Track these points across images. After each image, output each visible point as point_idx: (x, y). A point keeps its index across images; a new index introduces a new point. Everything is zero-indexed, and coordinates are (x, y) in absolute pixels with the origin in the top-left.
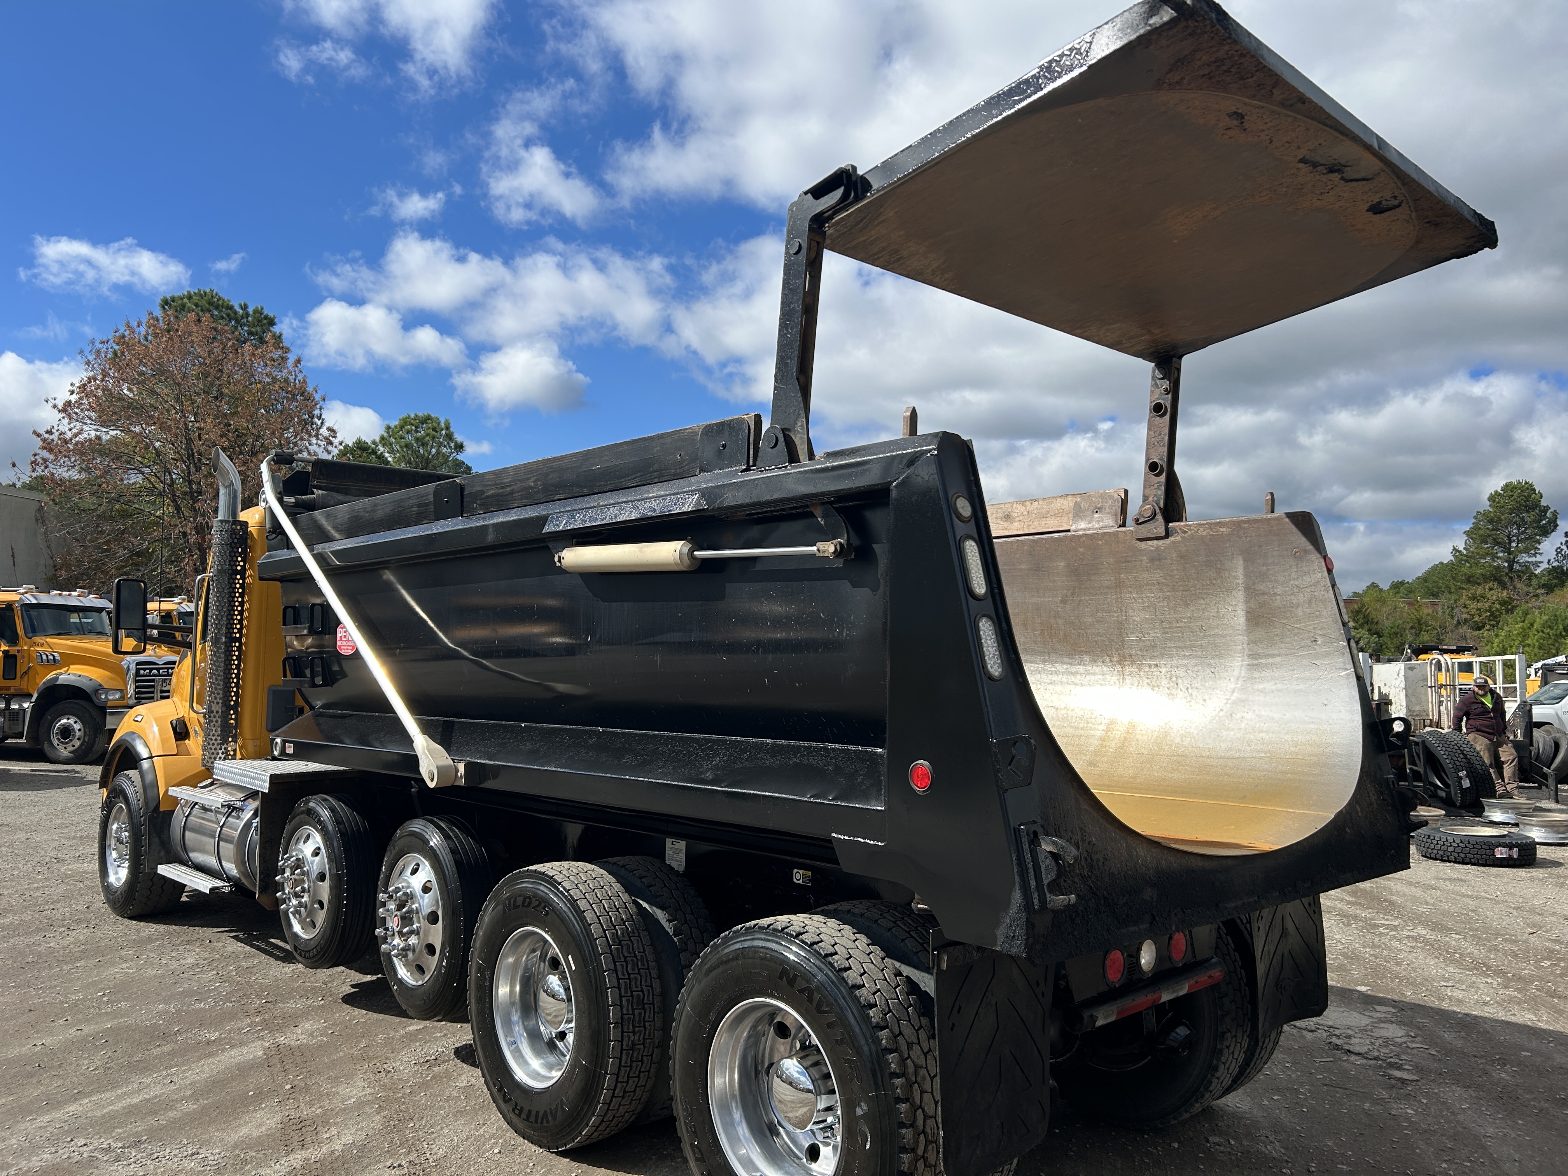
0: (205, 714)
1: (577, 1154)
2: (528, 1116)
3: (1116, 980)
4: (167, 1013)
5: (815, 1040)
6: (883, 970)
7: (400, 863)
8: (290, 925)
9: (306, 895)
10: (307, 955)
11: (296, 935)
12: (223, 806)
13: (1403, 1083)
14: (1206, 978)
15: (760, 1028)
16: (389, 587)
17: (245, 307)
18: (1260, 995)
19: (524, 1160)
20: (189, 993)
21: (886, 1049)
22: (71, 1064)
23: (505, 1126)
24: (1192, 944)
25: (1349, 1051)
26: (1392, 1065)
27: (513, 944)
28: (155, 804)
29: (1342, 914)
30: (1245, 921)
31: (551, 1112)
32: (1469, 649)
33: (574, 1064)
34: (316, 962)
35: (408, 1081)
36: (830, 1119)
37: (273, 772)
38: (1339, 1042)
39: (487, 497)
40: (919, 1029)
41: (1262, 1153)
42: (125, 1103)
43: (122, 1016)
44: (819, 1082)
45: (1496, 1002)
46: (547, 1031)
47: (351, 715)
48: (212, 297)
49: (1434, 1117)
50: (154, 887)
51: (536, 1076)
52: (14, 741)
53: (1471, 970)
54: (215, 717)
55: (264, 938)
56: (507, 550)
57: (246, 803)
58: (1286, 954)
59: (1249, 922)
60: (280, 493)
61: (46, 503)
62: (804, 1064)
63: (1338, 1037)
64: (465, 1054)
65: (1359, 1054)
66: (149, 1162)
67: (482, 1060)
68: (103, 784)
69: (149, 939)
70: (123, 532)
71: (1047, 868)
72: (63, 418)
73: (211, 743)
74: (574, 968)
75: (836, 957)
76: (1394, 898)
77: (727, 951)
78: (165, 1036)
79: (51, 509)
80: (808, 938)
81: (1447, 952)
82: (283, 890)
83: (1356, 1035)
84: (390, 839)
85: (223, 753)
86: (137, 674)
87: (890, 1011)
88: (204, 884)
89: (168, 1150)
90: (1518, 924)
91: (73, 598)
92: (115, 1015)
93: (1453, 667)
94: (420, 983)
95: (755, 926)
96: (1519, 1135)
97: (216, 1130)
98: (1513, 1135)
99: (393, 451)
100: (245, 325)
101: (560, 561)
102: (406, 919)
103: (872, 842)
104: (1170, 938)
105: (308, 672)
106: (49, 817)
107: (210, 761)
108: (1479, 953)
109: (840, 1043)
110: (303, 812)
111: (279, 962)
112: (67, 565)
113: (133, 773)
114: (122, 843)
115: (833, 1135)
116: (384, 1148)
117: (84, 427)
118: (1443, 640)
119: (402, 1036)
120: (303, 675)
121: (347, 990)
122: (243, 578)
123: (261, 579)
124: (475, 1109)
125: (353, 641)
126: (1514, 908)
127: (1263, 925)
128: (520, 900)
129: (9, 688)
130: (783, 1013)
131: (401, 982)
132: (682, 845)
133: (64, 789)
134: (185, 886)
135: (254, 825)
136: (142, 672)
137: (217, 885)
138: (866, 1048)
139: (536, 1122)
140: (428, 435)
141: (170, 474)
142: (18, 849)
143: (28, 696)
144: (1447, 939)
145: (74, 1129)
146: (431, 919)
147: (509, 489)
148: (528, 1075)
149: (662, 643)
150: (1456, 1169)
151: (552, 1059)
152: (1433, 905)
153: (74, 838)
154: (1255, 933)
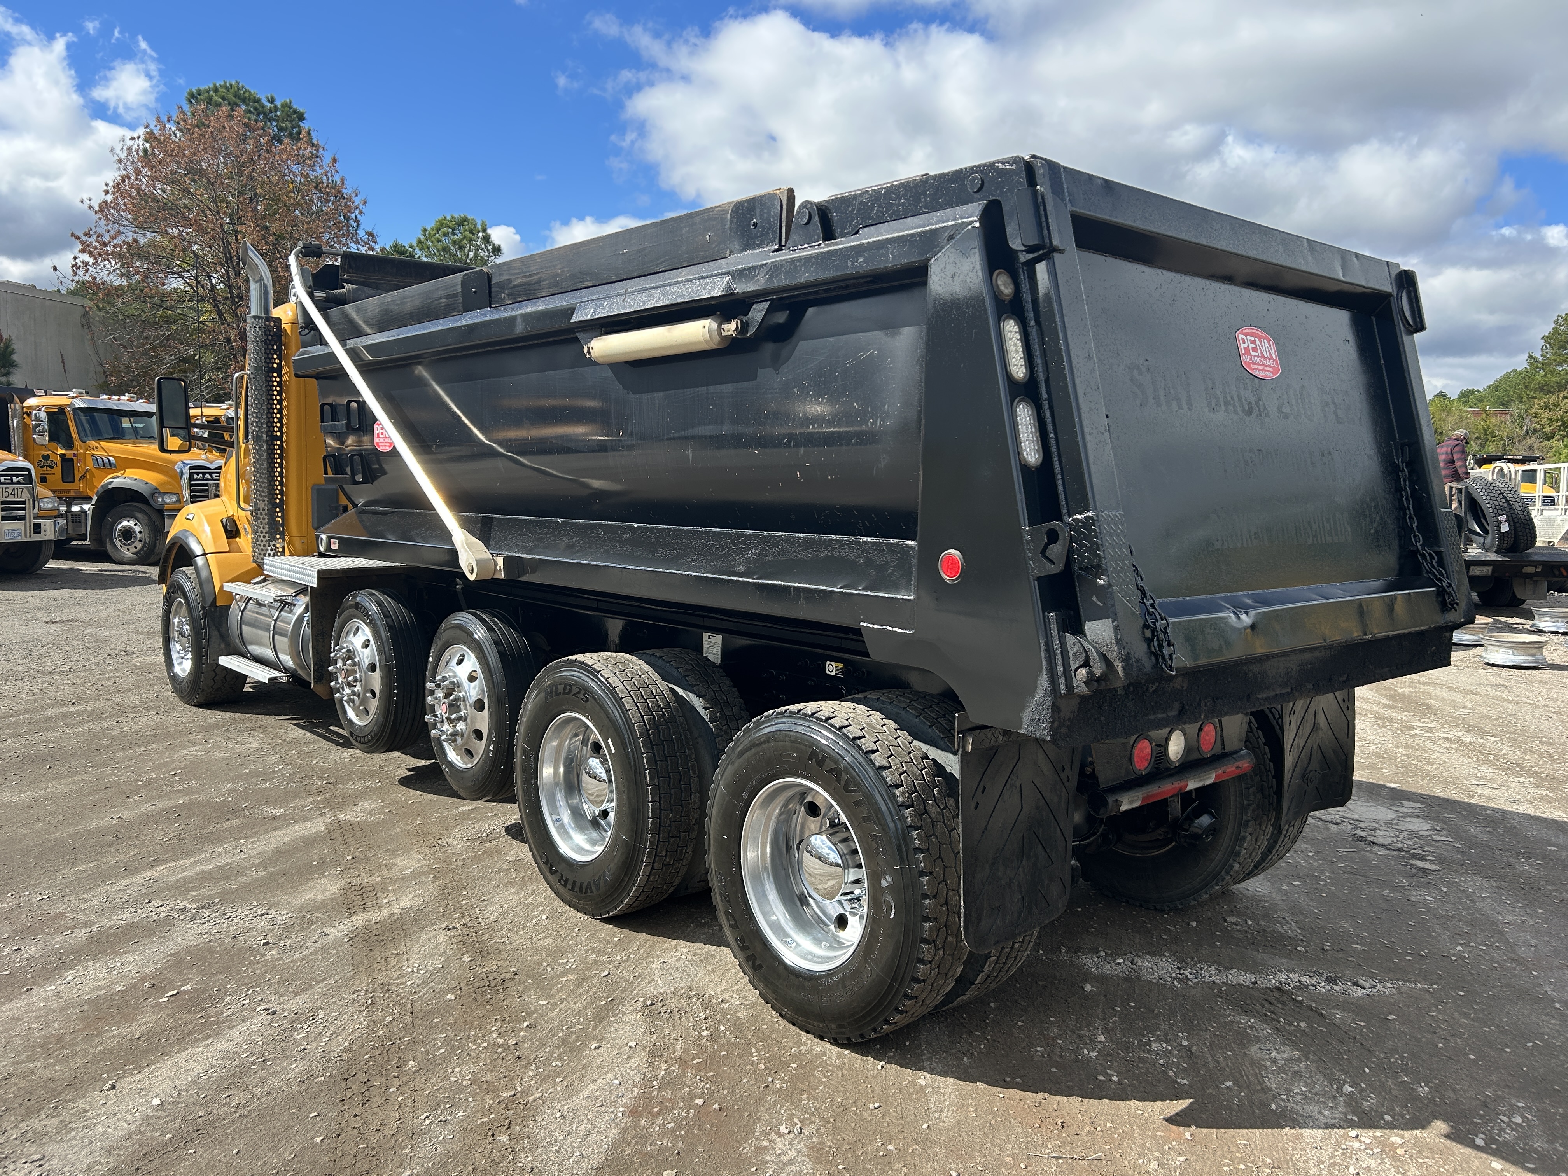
0: (252, 512)
1: (618, 921)
2: (573, 887)
3: (1143, 768)
4: (235, 790)
5: (843, 818)
6: (910, 753)
7: (446, 654)
8: (345, 712)
9: (358, 684)
10: (363, 740)
11: (350, 722)
12: (275, 601)
13: (1424, 872)
14: (1234, 768)
15: (791, 806)
16: (421, 383)
17: (272, 100)
18: (1286, 786)
19: (570, 925)
20: (256, 774)
21: (911, 826)
22: (147, 835)
23: (553, 895)
24: (1222, 736)
25: (1373, 843)
26: (1414, 856)
27: (555, 729)
28: (212, 599)
29: (1378, 716)
30: (1277, 717)
31: (595, 884)
32: (1535, 459)
33: (615, 839)
34: (371, 746)
35: (461, 854)
36: (857, 892)
37: (320, 568)
38: (1363, 834)
39: (515, 286)
40: (944, 809)
41: (1279, 932)
42: (197, 870)
43: (193, 794)
44: (847, 857)
45: (1527, 800)
46: (590, 810)
47: (393, 512)
48: (238, 89)
49: (1452, 904)
50: (217, 678)
51: (580, 850)
52: (80, 542)
53: (1504, 770)
54: (261, 514)
55: (325, 727)
56: (536, 342)
57: (298, 598)
58: (1315, 747)
59: (1281, 717)
60: (310, 287)
61: (90, 308)
62: (833, 840)
63: (1363, 829)
64: (515, 832)
65: (1383, 845)
66: (222, 921)
67: (529, 836)
68: (162, 580)
69: (216, 726)
70: (168, 338)
71: (1075, 654)
72: (100, 219)
73: (260, 539)
74: (613, 751)
75: (863, 740)
76: (1433, 702)
77: (759, 734)
78: (234, 812)
79: (96, 315)
80: (837, 722)
81: (1482, 753)
82: (337, 680)
83: (1381, 828)
84: (436, 632)
85: (272, 550)
86: (191, 478)
87: (916, 791)
88: (261, 674)
89: (240, 911)
90: (1557, 728)
91: (123, 402)
92: (187, 792)
93: (1516, 475)
94: (469, 766)
95: (786, 711)
96: (1537, 923)
97: (285, 894)
98: (1531, 923)
99: (431, 254)
100: (274, 120)
101: (589, 352)
102: (454, 707)
103: (900, 631)
104: (1200, 730)
105: (348, 470)
106: (116, 614)
107: (260, 557)
108: (1513, 754)
109: (866, 819)
110: (351, 607)
111: (339, 748)
112: (116, 371)
113: (188, 570)
114: (184, 636)
115: (861, 906)
116: (439, 912)
117: (121, 229)
118: (1508, 451)
119: (456, 815)
120: (344, 473)
121: (404, 773)
122: (280, 376)
123: (297, 376)
124: (524, 880)
125: (389, 437)
126: (1554, 713)
127: (1295, 720)
128: (561, 688)
129: (69, 491)
130: (813, 793)
131: (451, 764)
132: (718, 639)
133: (130, 588)
134: (246, 677)
135: (306, 619)
136: (195, 476)
137: (274, 676)
138: (891, 825)
139: (581, 891)
140: (465, 237)
141: (209, 278)
142: (89, 643)
143: (88, 499)
144: (1483, 741)
145: (153, 892)
146: (477, 707)
147: (536, 277)
148: (572, 849)
149: (693, 437)
150: (1470, 952)
151: (595, 835)
152: (1471, 708)
153: (142, 633)
154: (1286, 727)
